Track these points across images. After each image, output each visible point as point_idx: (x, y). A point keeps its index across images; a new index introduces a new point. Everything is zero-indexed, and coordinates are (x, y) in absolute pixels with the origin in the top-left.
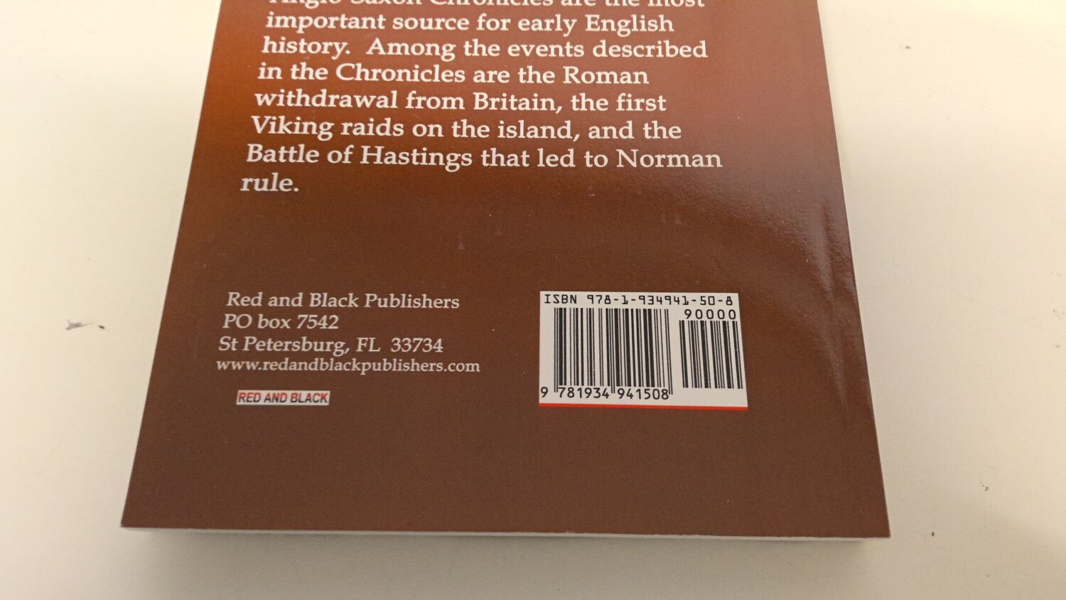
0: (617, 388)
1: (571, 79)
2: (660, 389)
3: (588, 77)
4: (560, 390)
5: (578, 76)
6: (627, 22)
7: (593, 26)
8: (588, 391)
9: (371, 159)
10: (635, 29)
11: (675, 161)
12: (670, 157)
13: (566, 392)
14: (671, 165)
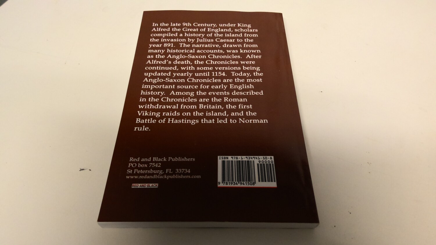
0: (240, 182)
1: (226, 100)
2: (252, 182)
3: (231, 100)
4: (224, 183)
5: (228, 100)
6: (241, 86)
7: (232, 87)
8: (232, 183)
9: (171, 122)
10: (243, 88)
11: (255, 121)
12: (254, 120)
13: (225, 183)
14: (254, 122)
